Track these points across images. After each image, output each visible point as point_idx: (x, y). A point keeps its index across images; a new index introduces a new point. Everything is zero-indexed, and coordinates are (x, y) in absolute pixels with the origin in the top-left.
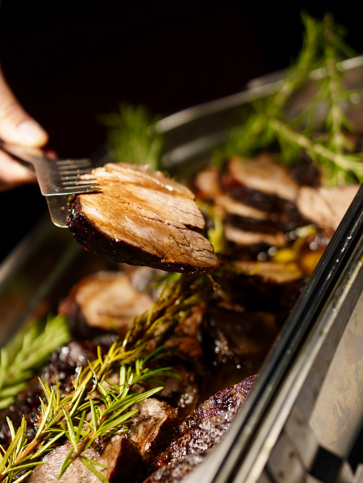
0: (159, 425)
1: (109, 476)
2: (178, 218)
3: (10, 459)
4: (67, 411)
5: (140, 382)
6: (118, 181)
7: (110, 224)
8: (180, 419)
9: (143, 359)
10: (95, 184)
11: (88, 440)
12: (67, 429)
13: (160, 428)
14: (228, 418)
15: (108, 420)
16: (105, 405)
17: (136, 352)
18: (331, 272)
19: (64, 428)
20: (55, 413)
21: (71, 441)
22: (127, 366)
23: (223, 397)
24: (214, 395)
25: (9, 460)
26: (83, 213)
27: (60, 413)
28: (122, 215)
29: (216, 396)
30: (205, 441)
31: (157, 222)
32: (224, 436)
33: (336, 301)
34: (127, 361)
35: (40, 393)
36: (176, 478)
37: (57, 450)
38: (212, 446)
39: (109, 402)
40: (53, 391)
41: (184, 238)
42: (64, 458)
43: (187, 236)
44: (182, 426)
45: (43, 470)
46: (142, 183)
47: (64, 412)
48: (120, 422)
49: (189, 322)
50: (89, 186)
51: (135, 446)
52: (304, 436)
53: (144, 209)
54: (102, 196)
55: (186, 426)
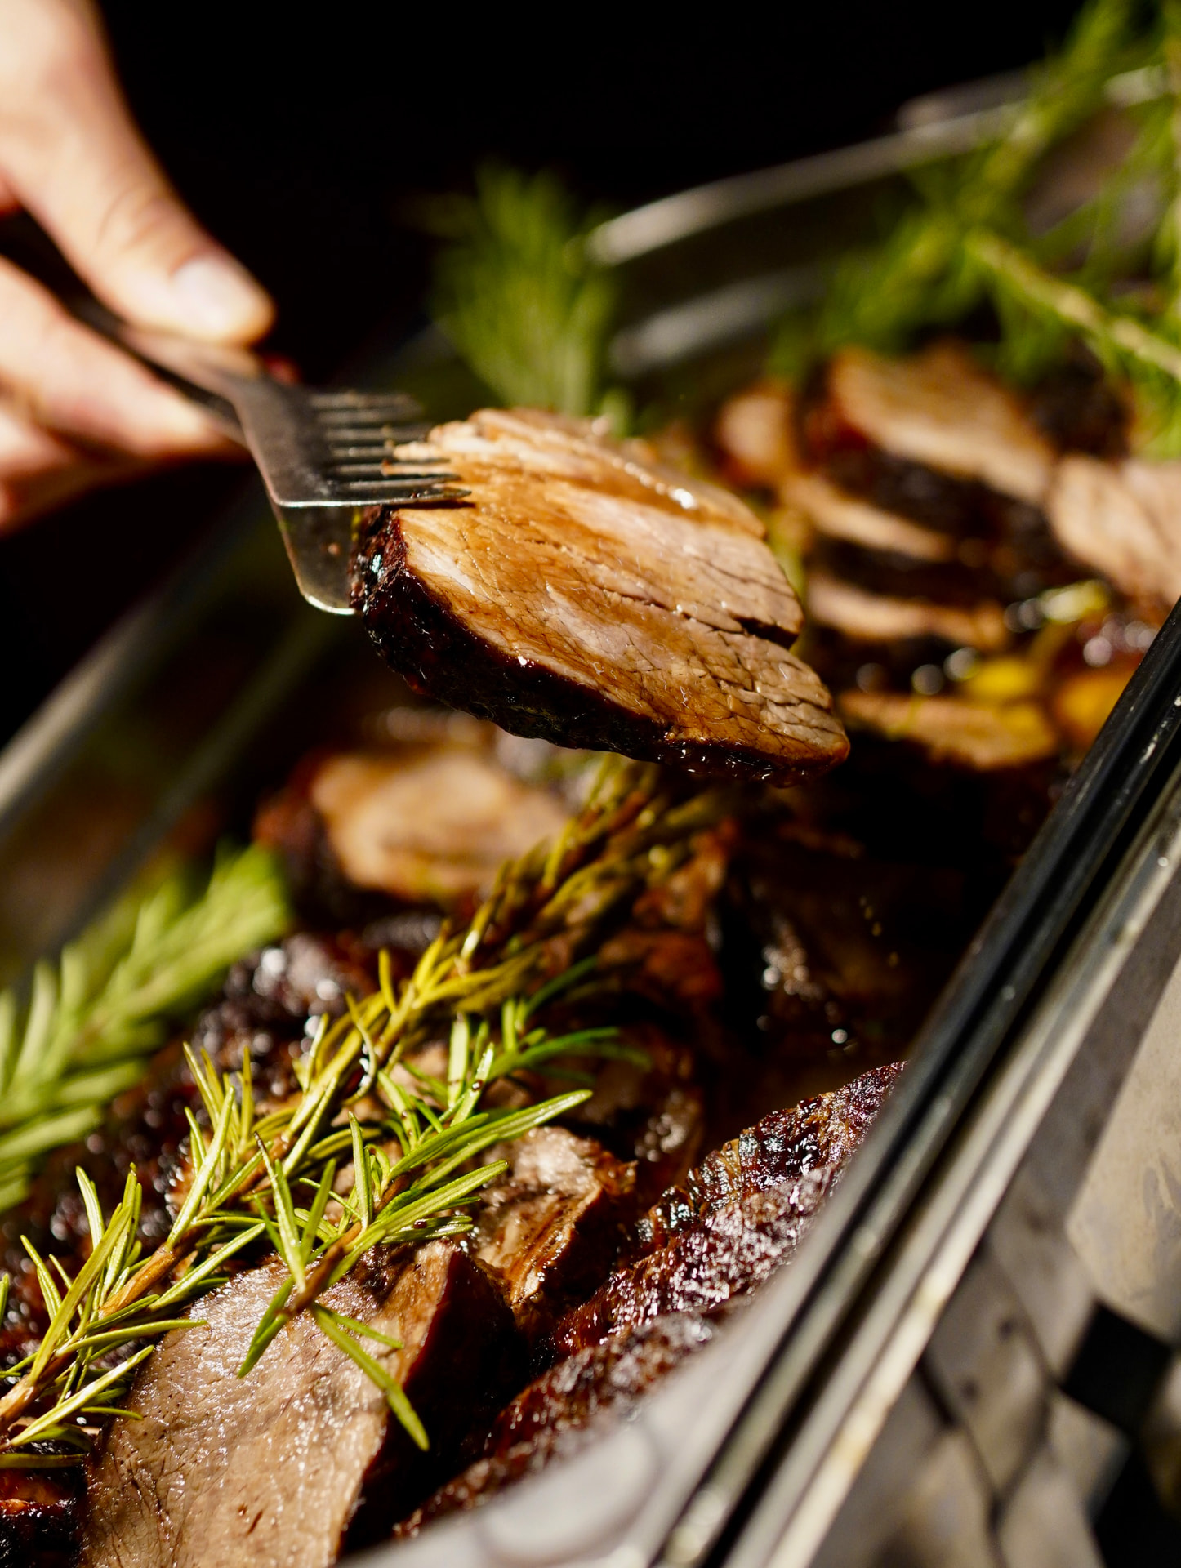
0: (574, 1215)
1: (404, 1375)
2: (717, 596)
3: (83, 1306)
4: (275, 1159)
5: (517, 1074)
6: (518, 471)
7: (500, 610)
8: (641, 1199)
9: (528, 999)
10: (445, 478)
11: (341, 1254)
12: (272, 1214)
13: (576, 1223)
14: (801, 1202)
15: (408, 1193)
16: (399, 1142)
17: (506, 975)
18: (1156, 738)
19: (263, 1213)
20: (234, 1162)
21: (284, 1257)
22: (474, 1020)
23: (787, 1131)
24: (755, 1123)
25: (80, 1308)
26: (412, 570)
27: (253, 1163)
28: (535, 581)
29: (764, 1126)
30: (721, 1272)
31: (648, 607)
32: (784, 1259)
33: (1171, 834)
34: (476, 1003)
35: (189, 1095)
36: (623, 1389)
37: (239, 1283)
38: (744, 1288)
39: (413, 1134)
40: (230, 1090)
41: (736, 662)
42: (261, 1308)
43: (744, 654)
44: (648, 1221)
45: (189, 1346)
46: (596, 479)
47: (267, 1162)
48: (448, 1199)
49: (680, 883)
50: (428, 481)
51: (493, 1281)
52: (1049, 1269)
53: (607, 565)
54: (473, 516)
55: (662, 1222)
